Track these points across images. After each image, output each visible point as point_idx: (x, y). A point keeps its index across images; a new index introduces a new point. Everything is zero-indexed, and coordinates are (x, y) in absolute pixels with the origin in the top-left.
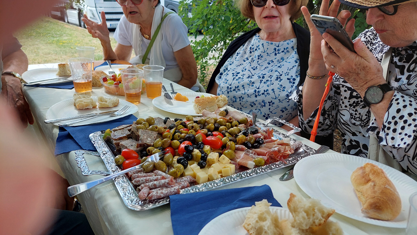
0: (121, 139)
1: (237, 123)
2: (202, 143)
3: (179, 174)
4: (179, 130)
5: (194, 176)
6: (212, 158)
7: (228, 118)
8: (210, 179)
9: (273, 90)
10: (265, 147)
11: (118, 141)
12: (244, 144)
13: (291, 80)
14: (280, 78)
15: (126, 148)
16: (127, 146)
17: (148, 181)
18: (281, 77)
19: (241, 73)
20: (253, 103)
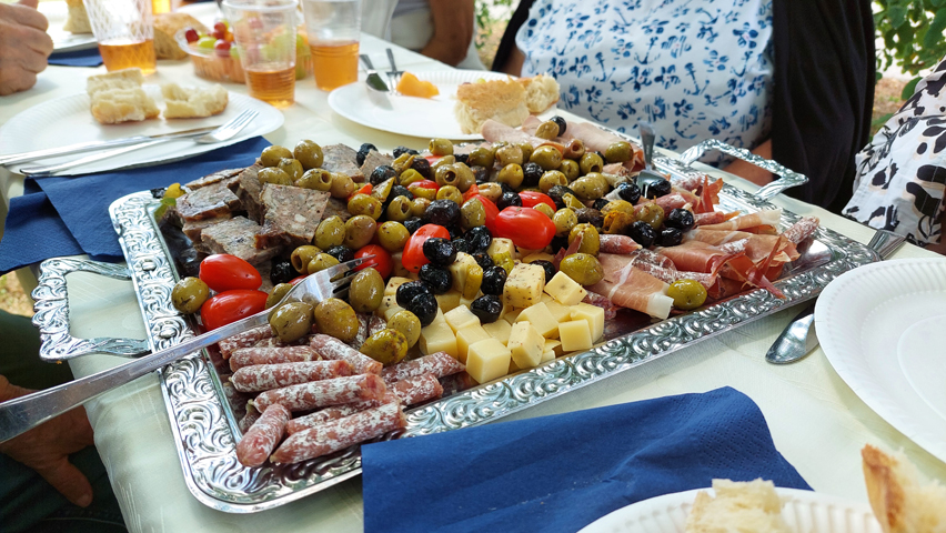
0: (208, 217)
1: (599, 161)
2: (485, 231)
3: (403, 348)
4: (406, 185)
5: (460, 354)
6: (521, 286)
7: (567, 145)
8: (518, 366)
9: (689, 66)
10: (699, 238)
11: (198, 226)
12: (628, 230)
13: (746, 35)
14: (710, 29)
15: (221, 249)
16: (224, 242)
17: (285, 378)
18: (716, 28)
19: (594, 18)
20: (628, 106)
